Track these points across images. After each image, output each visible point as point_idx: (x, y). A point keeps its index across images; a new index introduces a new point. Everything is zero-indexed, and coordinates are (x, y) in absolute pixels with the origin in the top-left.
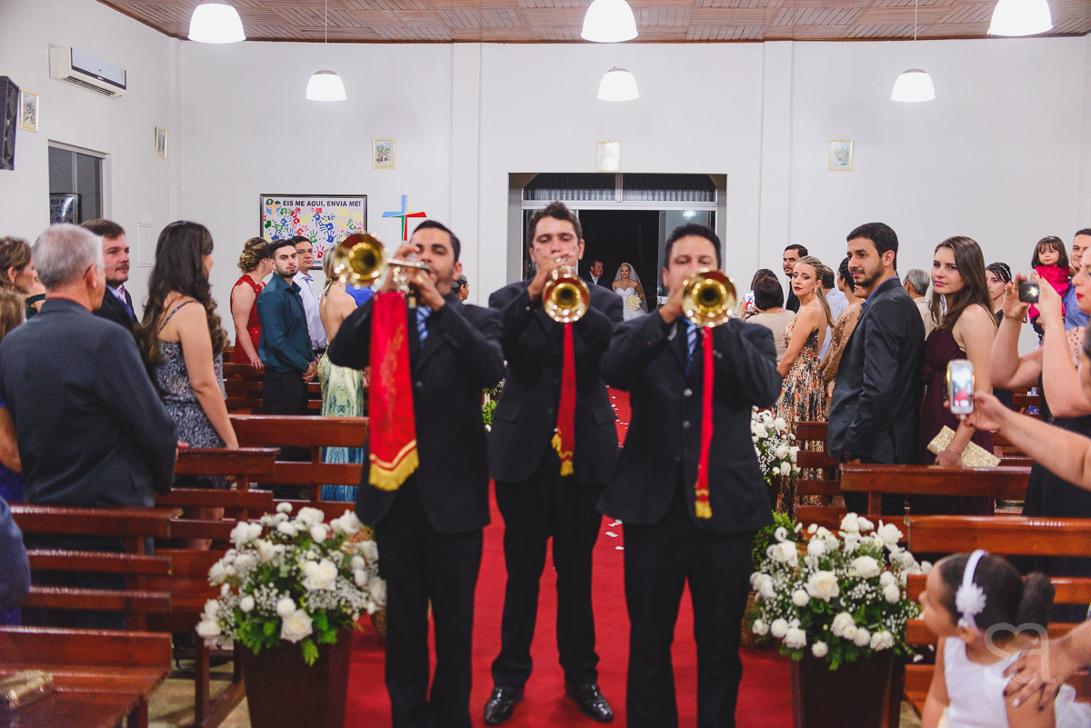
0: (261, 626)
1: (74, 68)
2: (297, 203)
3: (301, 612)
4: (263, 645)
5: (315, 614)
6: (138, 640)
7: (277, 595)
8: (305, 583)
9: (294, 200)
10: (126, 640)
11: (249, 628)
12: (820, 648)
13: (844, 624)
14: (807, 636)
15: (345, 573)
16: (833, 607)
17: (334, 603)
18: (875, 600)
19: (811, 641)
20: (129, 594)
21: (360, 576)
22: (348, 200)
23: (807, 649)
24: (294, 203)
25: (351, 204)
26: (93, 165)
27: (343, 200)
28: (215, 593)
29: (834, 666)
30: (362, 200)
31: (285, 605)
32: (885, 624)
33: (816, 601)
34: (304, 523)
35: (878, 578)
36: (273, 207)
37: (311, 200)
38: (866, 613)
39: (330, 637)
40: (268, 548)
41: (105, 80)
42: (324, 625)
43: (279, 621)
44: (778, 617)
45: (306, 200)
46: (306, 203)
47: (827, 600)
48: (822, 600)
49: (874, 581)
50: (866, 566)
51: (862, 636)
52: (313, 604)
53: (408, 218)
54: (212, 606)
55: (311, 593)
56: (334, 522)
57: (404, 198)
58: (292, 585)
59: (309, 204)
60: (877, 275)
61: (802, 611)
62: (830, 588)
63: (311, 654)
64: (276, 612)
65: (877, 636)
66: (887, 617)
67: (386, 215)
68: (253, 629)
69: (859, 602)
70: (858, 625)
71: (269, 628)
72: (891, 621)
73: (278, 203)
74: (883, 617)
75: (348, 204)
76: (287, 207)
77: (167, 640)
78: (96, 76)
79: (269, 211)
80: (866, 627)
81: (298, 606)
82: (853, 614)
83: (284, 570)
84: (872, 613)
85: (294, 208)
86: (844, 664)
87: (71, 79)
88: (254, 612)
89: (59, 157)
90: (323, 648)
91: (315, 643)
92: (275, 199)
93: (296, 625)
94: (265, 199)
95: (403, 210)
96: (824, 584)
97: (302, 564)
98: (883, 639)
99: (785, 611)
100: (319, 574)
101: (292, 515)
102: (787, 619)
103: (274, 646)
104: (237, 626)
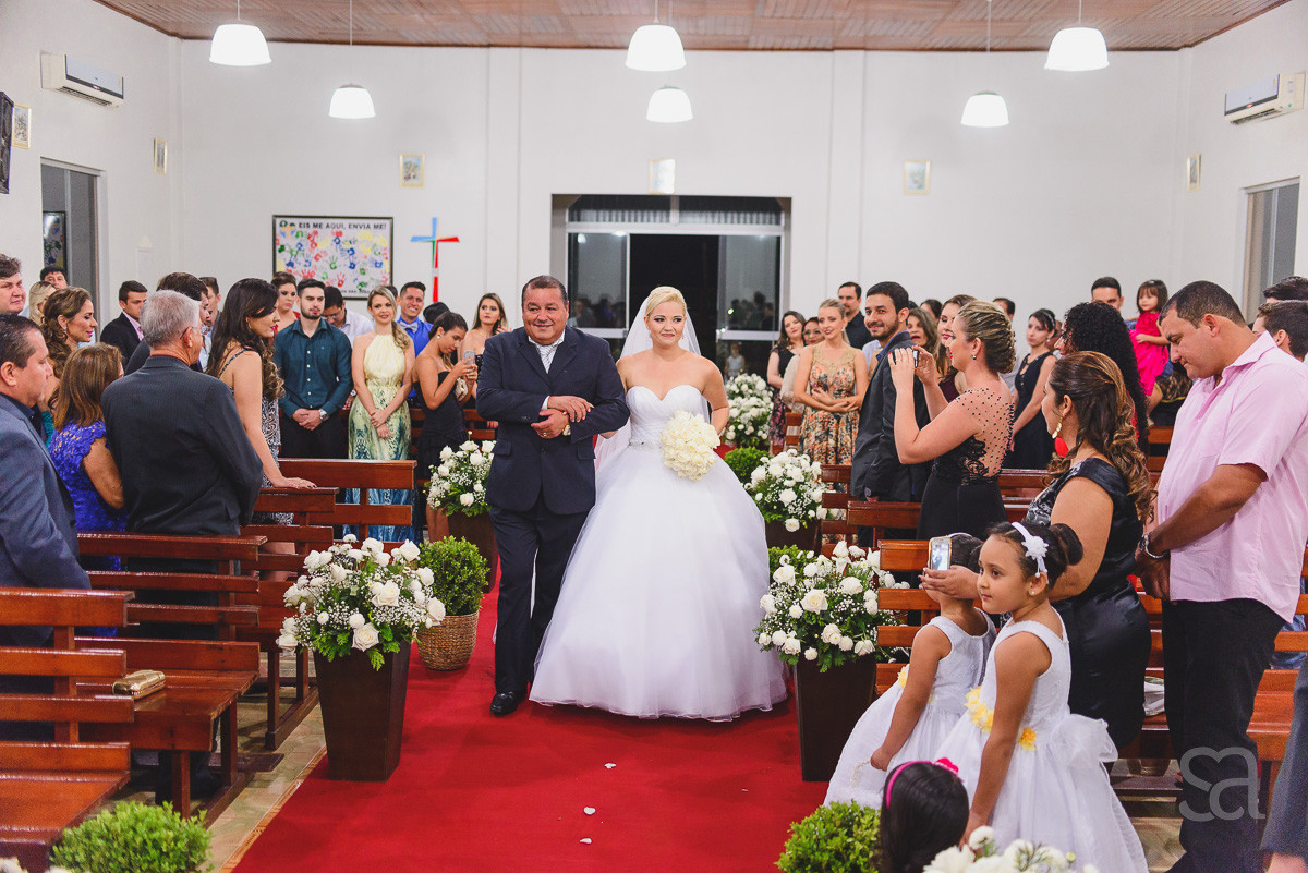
0: (334, 637)
1: (69, 78)
2: (315, 226)
3: (370, 625)
4: (337, 653)
5: (381, 627)
6: (231, 648)
7: (349, 611)
8: (373, 601)
9: (311, 221)
10: (221, 648)
11: (324, 640)
12: (811, 654)
13: (831, 634)
14: (802, 644)
15: (406, 594)
16: (825, 618)
17: (398, 617)
18: (859, 613)
19: (804, 647)
20: (220, 609)
21: (419, 595)
22: (372, 222)
23: (802, 655)
24: (311, 225)
25: (376, 227)
26: (87, 183)
27: (366, 222)
28: (293, 611)
29: (824, 670)
30: (388, 222)
31: (356, 619)
32: (869, 634)
33: (810, 614)
34: (370, 550)
35: (862, 594)
36: (288, 229)
37: (330, 221)
38: (851, 624)
39: (394, 648)
40: (340, 572)
41: (102, 90)
42: (389, 637)
43: (351, 633)
44: (779, 629)
45: (324, 222)
46: (324, 226)
47: (818, 613)
48: (814, 613)
49: (859, 598)
50: (851, 585)
51: (846, 643)
52: (380, 619)
53: (440, 244)
54: (290, 623)
55: (378, 609)
56: (395, 551)
57: (435, 221)
58: (361, 602)
59: (328, 226)
60: (894, 329)
61: (800, 622)
62: (820, 602)
63: (378, 661)
64: (348, 625)
65: (860, 643)
66: (870, 628)
67: (415, 239)
68: (327, 640)
69: (845, 614)
70: (843, 635)
71: (342, 640)
72: (874, 632)
73: (292, 225)
74: (867, 628)
75: (372, 226)
76: (303, 230)
77: (256, 647)
78: (91, 86)
79: (283, 234)
80: (850, 636)
81: (367, 621)
82: (840, 625)
83: (354, 591)
84: (856, 623)
85: (311, 230)
86: (833, 668)
87: (66, 89)
88: (328, 627)
89: (52, 175)
90: (388, 656)
91: (381, 652)
92: (289, 221)
93: (365, 637)
94: (278, 221)
95: (434, 233)
96: (815, 601)
97: (370, 584)
98: (865, 646)
99: (783, 622)
100: (385, 593)
101: (357, 546)
102: (786, 631)
103: (346, 656)
104: (312, 639)
